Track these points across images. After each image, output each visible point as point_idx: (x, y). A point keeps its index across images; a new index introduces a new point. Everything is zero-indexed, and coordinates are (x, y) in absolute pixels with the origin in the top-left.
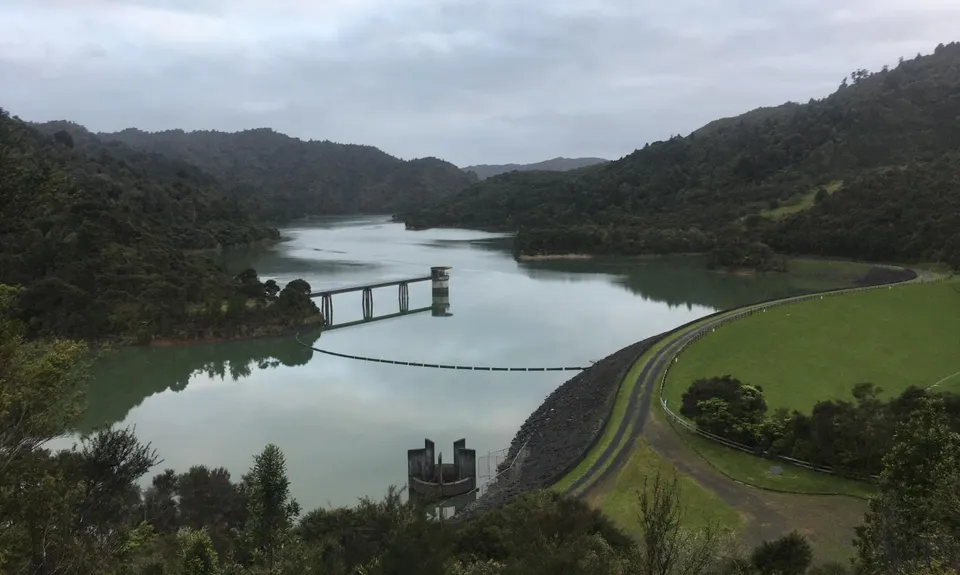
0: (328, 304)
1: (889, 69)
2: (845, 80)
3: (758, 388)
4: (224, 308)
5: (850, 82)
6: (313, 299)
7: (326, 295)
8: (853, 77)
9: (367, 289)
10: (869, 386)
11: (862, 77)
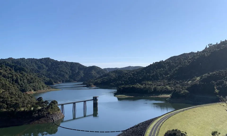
0: (62, 108)
1: (218, 43)
2: (207, 46)
3: (186, 133)
4: (32, 109)
5: (208, 47)
6: (58, 106)
7: (62, 105)
8: (209, 45)
9: (74, 103)
10: (217, 132)
11: (211, 45)
